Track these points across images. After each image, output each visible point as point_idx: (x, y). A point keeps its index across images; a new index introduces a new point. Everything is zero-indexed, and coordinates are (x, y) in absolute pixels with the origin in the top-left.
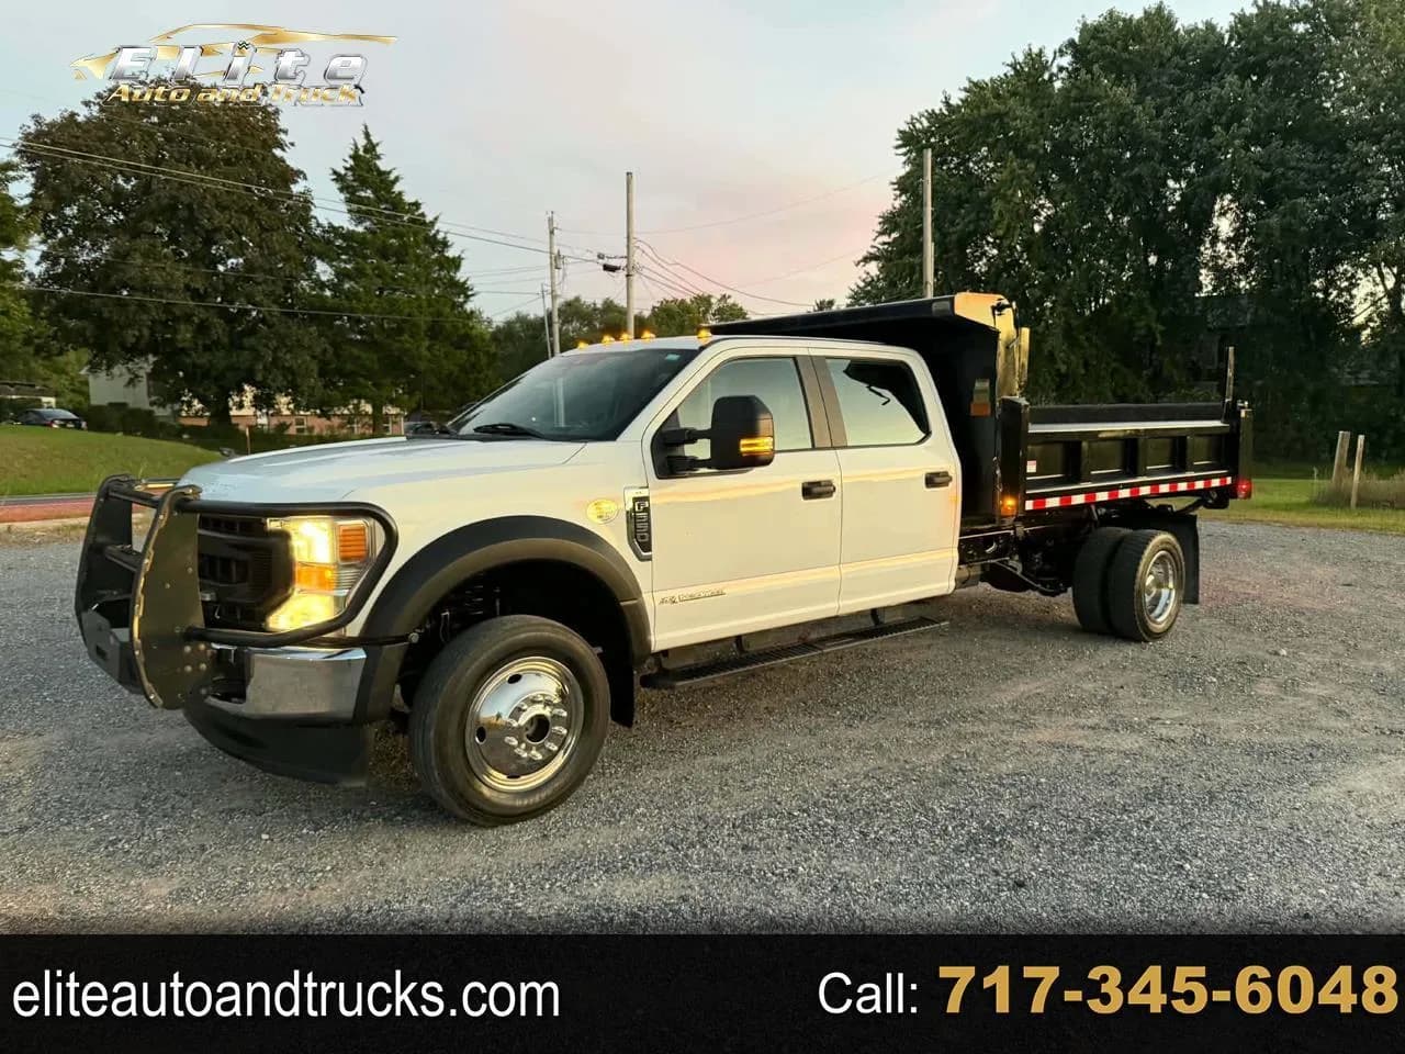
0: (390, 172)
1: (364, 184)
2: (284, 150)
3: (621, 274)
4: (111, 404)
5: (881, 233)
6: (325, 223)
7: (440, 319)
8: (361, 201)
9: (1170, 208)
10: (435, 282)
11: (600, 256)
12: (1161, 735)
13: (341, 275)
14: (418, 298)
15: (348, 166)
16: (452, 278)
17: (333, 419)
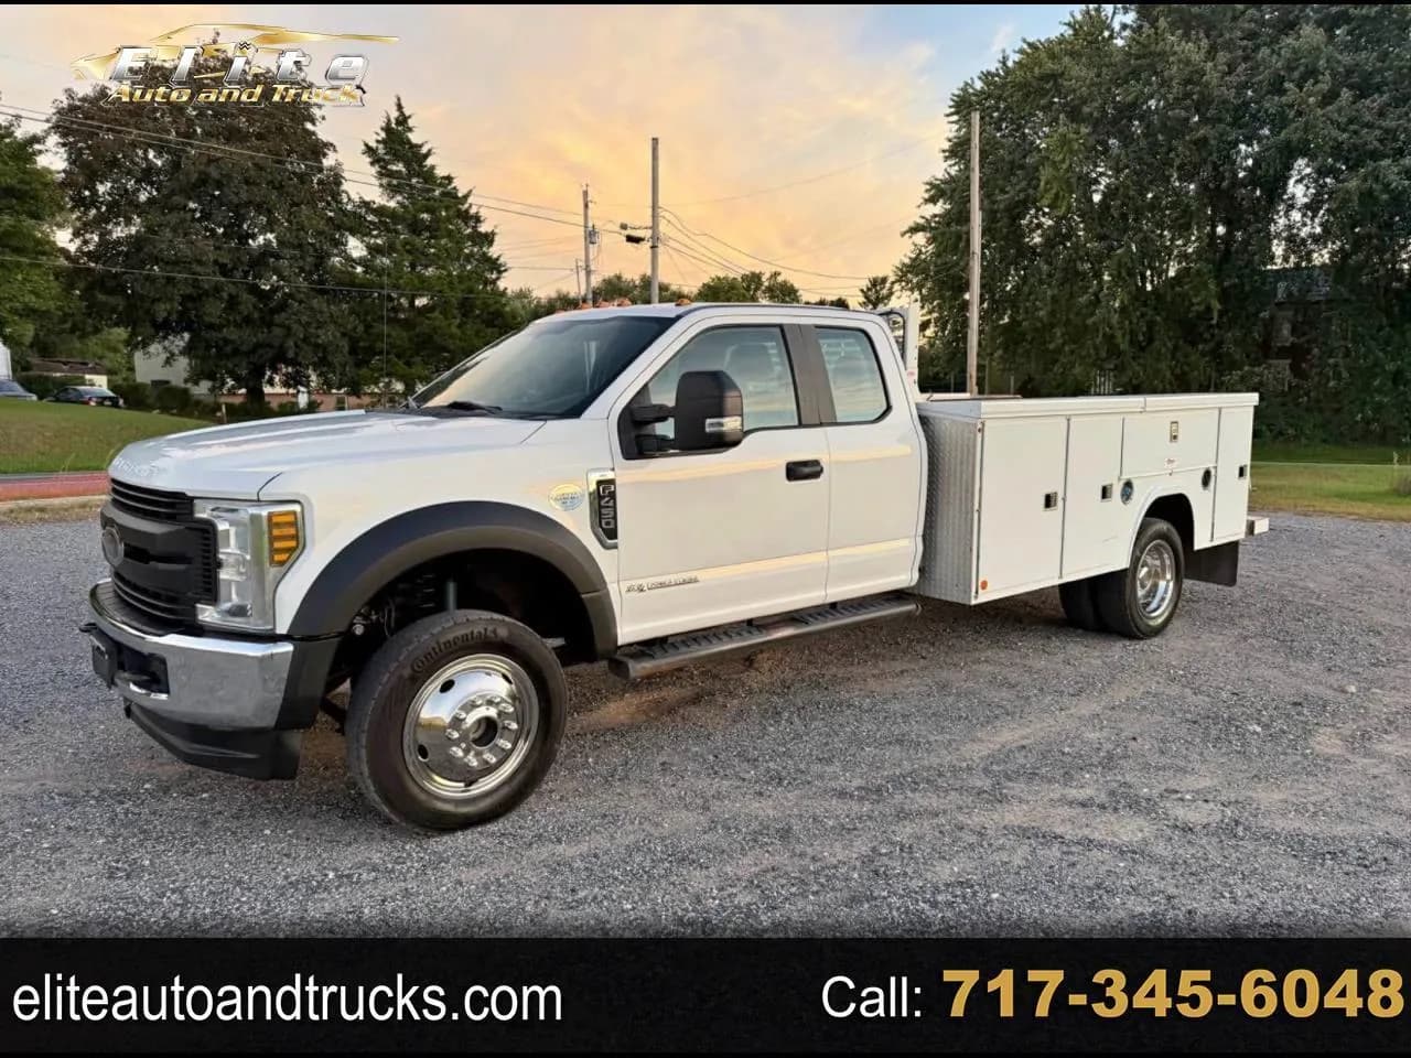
0: (421, 146)
1: (397, 157)
2: (314, 124)
3: (646, 246)
4: (153, 382)
5: (927, 201)
6: (355, 197)
7: (472, 296)
8: (391, 174)
9: (1241, 175)
10: (468, 258)
11: (624, 227)
12: (1176, 819)
13: (374, 250)
14: (450, 275)
15: (380, 139)
16: (484, 254)
17: (363, 397)
